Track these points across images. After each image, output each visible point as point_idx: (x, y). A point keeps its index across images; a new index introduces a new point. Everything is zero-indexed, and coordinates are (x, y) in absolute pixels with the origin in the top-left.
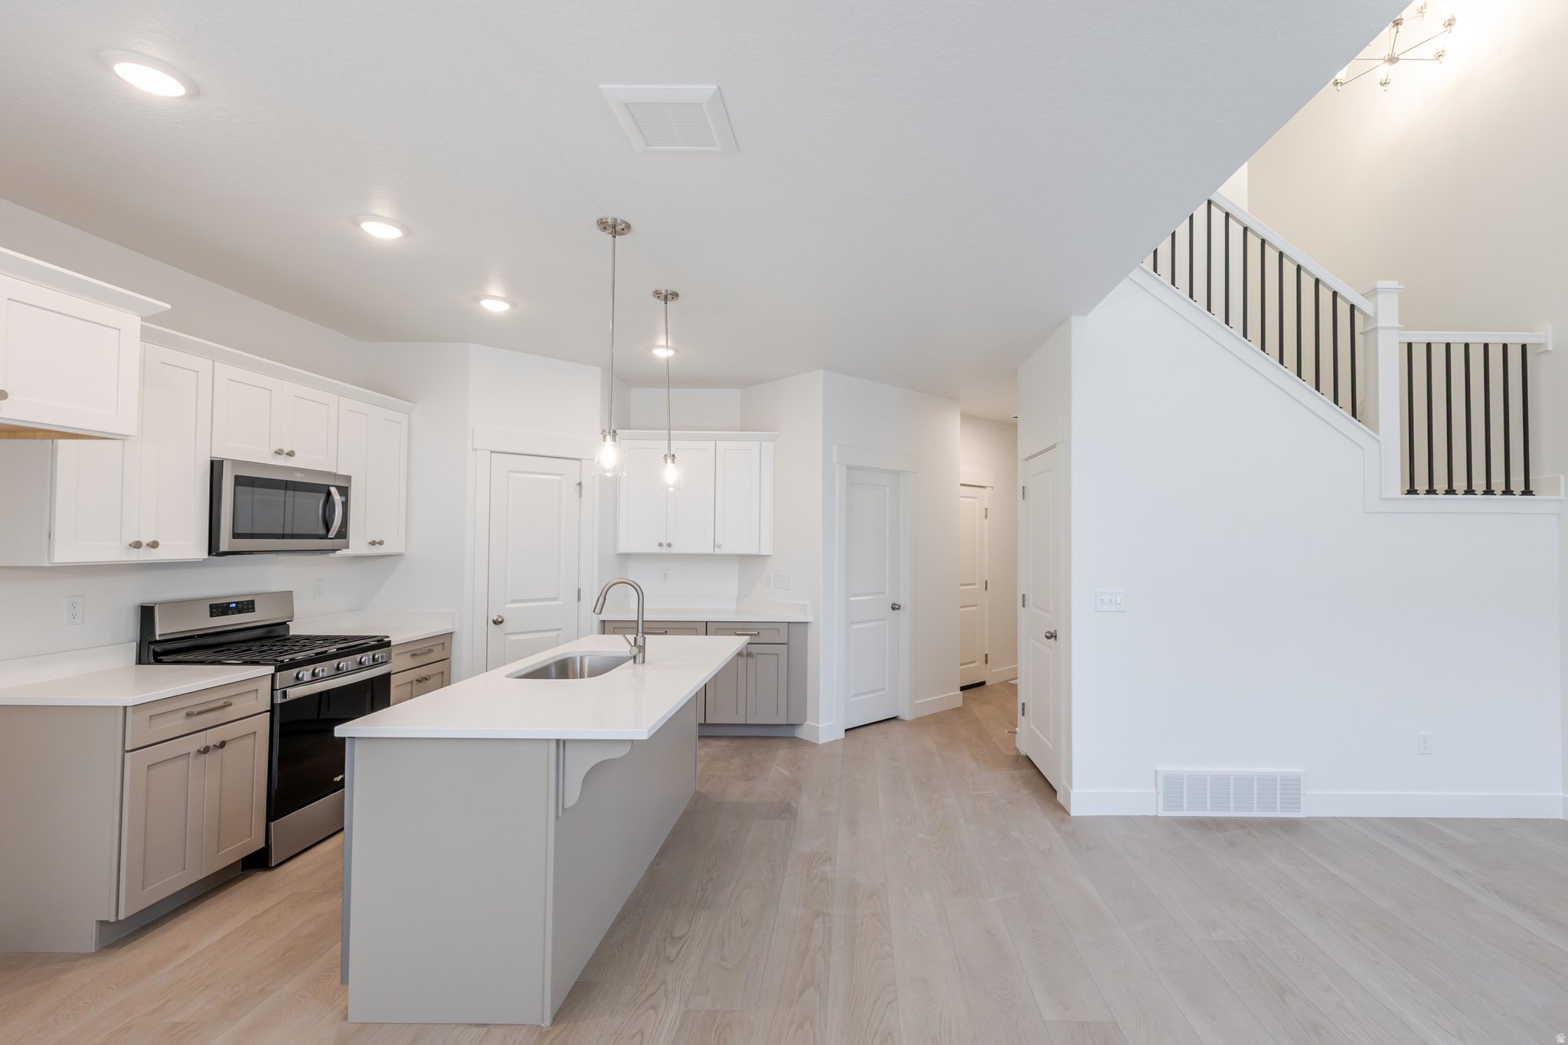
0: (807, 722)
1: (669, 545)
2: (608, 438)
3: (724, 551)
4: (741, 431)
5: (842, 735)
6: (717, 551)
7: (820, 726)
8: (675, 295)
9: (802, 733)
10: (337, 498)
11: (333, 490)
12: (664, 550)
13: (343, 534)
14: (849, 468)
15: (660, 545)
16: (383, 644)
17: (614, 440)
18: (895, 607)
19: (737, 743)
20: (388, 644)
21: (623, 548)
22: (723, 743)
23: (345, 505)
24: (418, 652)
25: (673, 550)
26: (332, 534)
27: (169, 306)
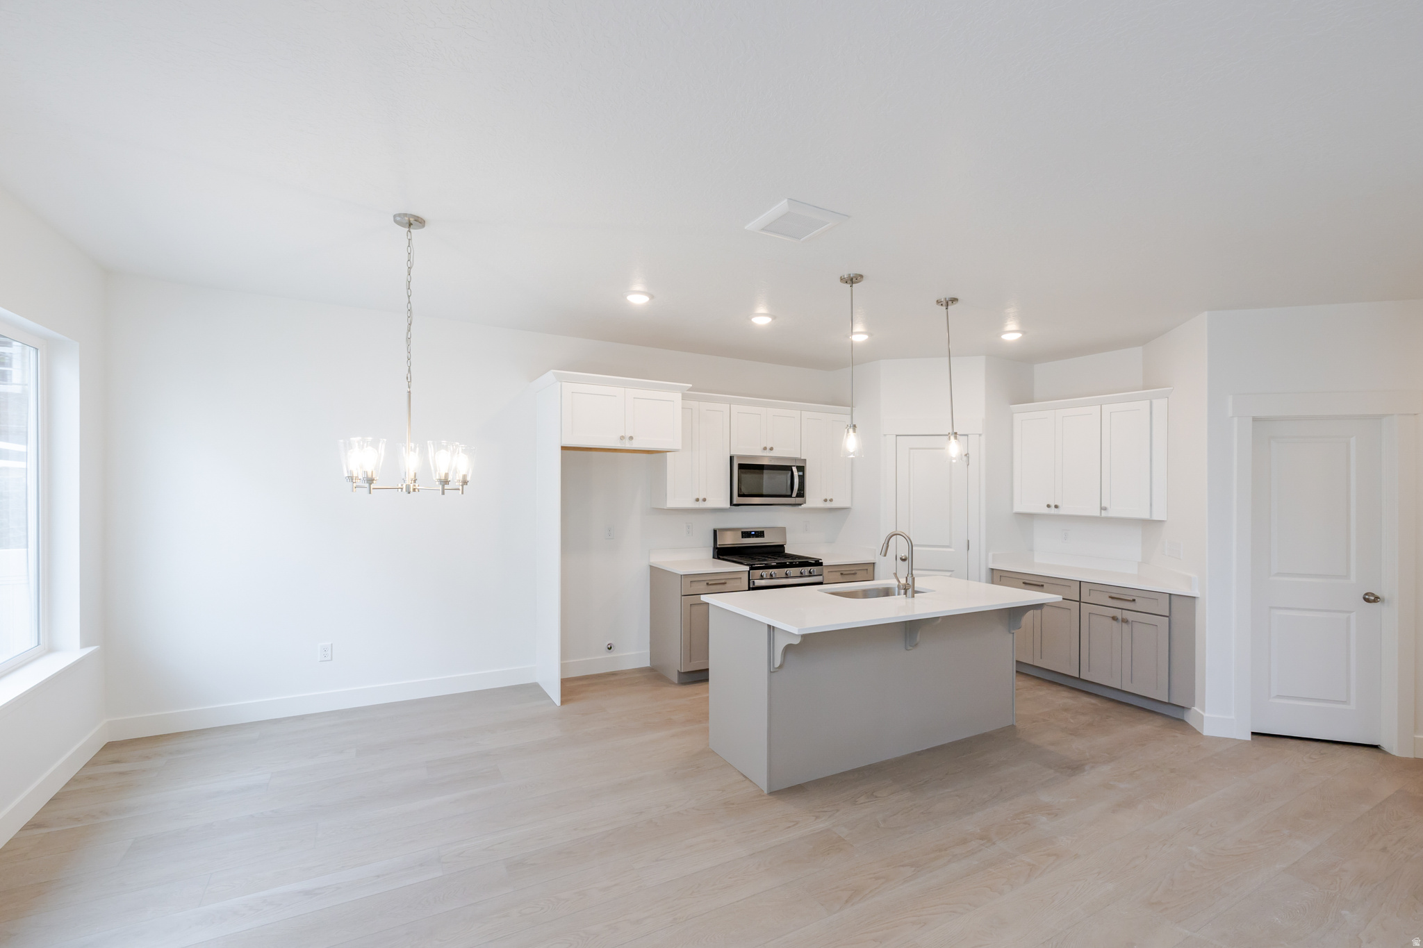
0: (1195, 708)
1: (1056, 507)
2: (851, 430)
3: (1112, 513)
4: (1143, 390)
5: (1249, 737)
6: (1104, 514)
7: (1206, 715)
8: (954, 300)
9: (1190, 718)
10: (796, 474)
11: (794, 469)
12: (1053, 511)
13: (801, 494)
14: (1255, 420)
15: (1049, 506)
16: (818, 563)
17: (854, 431)
18: (1371, 598)
19: (1108, 705)
20: (821, 564)
21: (1019, 507)
22: (1093, 701)
23: (802, 479)
24: (845, 573)
25: (1061, 511)
26: (794, 494)
27: (691, 385)
